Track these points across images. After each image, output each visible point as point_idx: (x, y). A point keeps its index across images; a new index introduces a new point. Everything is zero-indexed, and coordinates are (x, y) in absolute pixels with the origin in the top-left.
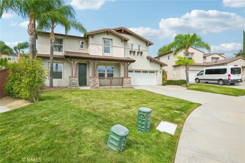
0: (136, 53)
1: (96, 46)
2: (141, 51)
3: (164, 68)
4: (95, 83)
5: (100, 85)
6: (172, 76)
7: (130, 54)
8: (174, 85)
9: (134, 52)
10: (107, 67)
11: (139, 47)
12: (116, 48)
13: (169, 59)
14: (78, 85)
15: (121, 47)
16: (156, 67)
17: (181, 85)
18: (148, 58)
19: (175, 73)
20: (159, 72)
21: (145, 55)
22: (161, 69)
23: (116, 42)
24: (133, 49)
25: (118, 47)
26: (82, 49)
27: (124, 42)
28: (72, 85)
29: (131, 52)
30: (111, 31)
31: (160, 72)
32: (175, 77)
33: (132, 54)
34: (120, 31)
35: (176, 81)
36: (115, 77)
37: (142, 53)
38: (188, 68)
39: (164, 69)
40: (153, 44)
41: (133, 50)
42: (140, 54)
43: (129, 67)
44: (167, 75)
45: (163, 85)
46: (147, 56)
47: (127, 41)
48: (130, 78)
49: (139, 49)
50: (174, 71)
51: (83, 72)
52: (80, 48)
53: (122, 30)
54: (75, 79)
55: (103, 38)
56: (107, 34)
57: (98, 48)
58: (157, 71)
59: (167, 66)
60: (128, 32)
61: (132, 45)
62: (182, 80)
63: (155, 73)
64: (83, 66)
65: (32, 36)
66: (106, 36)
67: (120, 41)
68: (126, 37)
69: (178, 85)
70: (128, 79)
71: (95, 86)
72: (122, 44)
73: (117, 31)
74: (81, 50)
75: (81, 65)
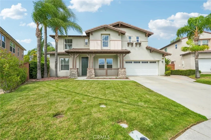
0: (134, 44)
1: (95, 42)
2: (139, 42)
3: (167, 57)
4: (91, 74)
5: (95, 76)
6: (180, 65)
7: (128, 46)
8: (180, 75)
9: (132, 44)
10: (107, 59)
11: (137, 39)
12: (114, 42)
13: (176, 48)
14: (77, 76)
15: (118, 40)
16: (157, 57)
17: (189, 75)
18: (148, 48)
19: (183, 62)
20: (160, 62)
21: (144, 45)
22: (163, 59)
23: (113, 36)
24: (131, 40)
25: (115, 40)
26: (87, 45)
27: (122, 36)
28: (72, 75)
29: (128, 44)
30: (108, 26)
31: (162, 62)
32: (183, 66)
33: (130, 46)
34: (117, 25)
35: (183, 71)
36: (114, 68)
37: (140, 44)
38: (198, 55)
39: (168, 59)
40: (153, 34)
41: (131, 42)
42: (138, 46)
43: (124, 58)
44: (174, 64)
45: (167, 75)
46: (146, 46)
47: (125, 34)
48: (125, 68)
49: (138, 41)
50: (182, 60)
51: (85, 64)
52: (85, 45)
53: (119, 24)
54: (74, 70)
55: (102, 35)
56: (105, 31)
57: (97, 43)
58: (158, 61)
59: (171, 55)
60: (125, 25)
61: (130, 38)
62: (191, 70)
63: (157, 63)
64: (85, 60)
65: (38, 38)
66: (104, 32)
67: (117, 34)
68: (123, 30)
69: (185, 75)
70: (123, 70)
71: (91, 76)
72: (119, 38)
73: (113, 26)
74: (86, 47)
75: (83, 59)
